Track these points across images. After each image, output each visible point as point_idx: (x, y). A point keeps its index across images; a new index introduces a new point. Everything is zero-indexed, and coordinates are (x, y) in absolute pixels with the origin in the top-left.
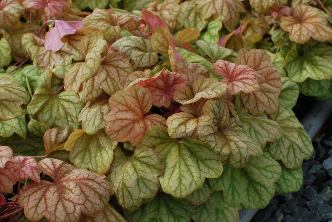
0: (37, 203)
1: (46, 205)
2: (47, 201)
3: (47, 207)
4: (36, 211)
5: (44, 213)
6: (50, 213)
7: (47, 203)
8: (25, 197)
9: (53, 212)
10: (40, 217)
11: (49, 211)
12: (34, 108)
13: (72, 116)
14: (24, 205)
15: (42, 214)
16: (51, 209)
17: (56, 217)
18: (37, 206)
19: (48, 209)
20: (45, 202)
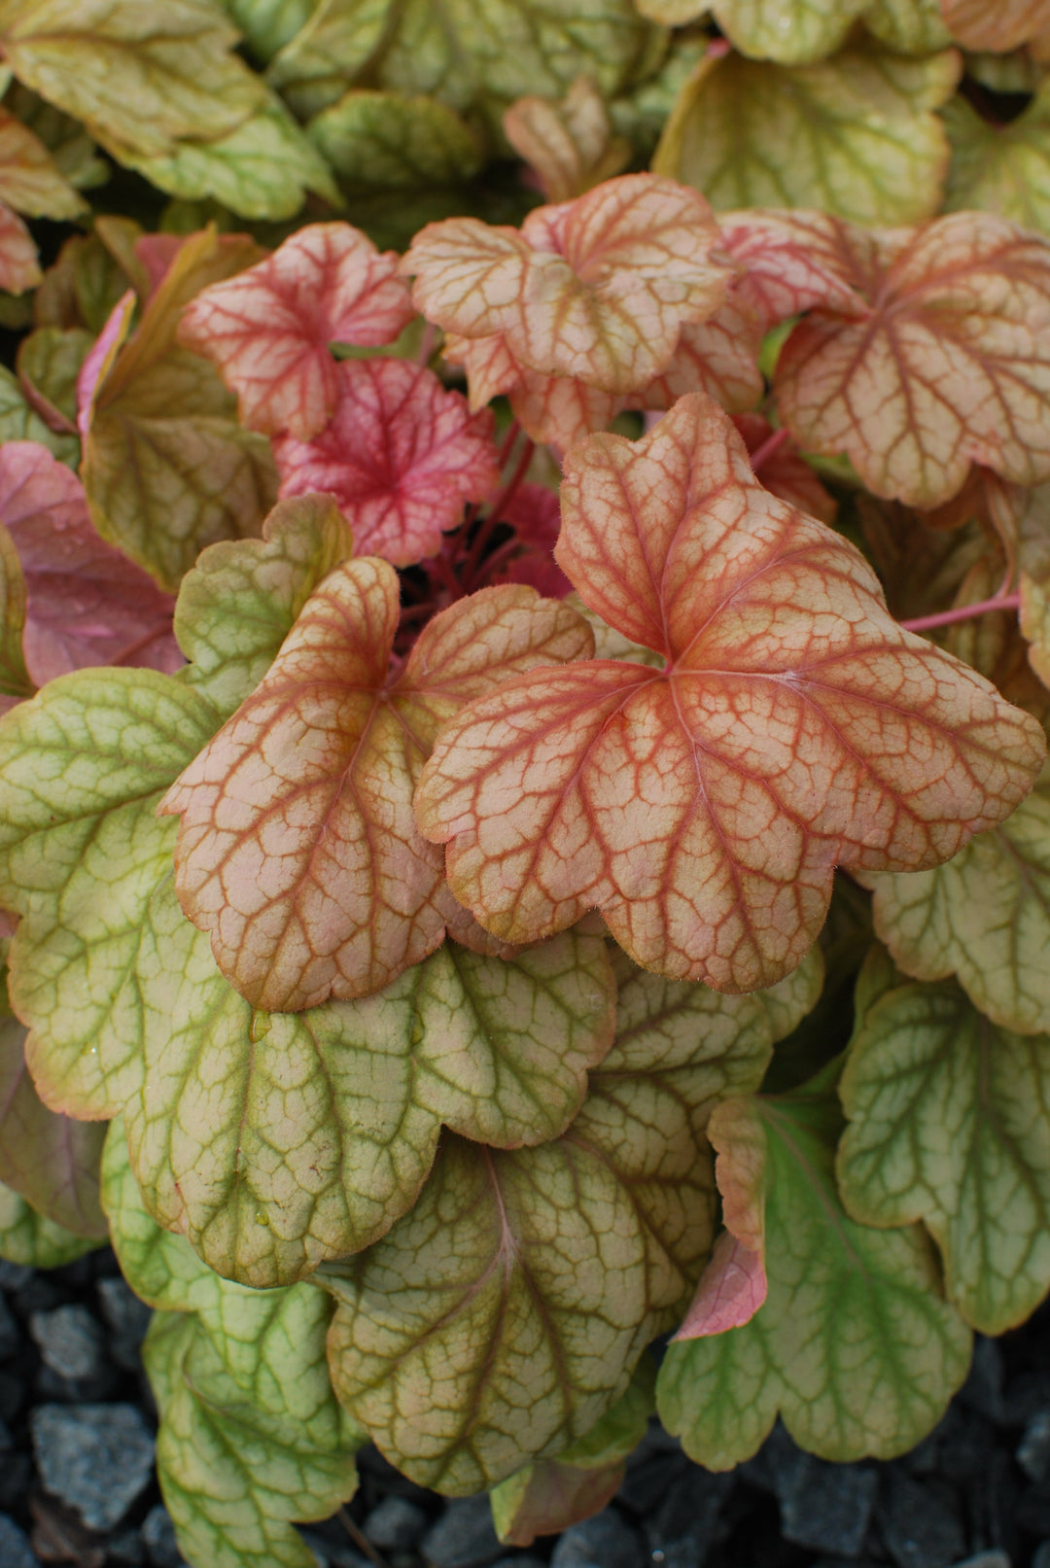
0: (903, 417)
1: (952, 408)
2: (945, 387)
3: (962, 420)
4: (924, 455)
5: (966, 451)
6: (990, 439)
7: (953, 399)
8: (824, 407)
9: (1003, 431)
10: (957, 474)
11: (983, 430)
14: (840, 444)
15: (959, 458)
16: (988, 419)
17: (1027, 448)
18: (912, 426)
19: (973, 424)
20: (938, 396)
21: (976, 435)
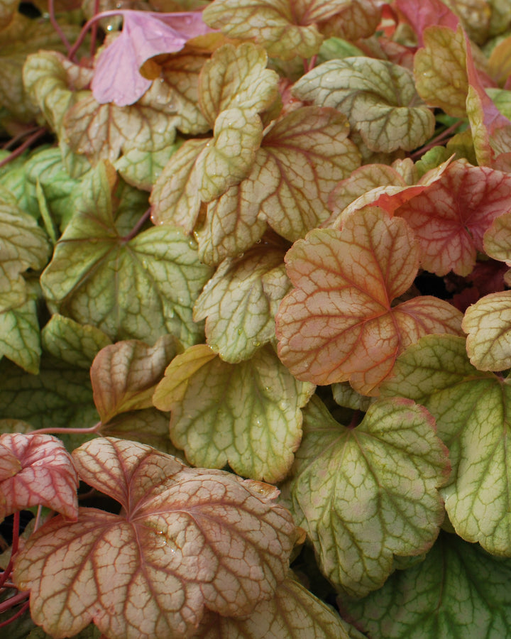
0: (67, 581)
1: (97, 585)
2: (101, 573)
3: (99, 593)
4: (66, 606)
5: (92, 612)
6: (108, 609)
7: (101, 581)
8: (33, 562)
9: (118, 608)
10: (79, 623)
11: (107, 604)
12: (62, 282)
13: (177, 303)
14: (29, 585)
15: (85, 614)
16: (113, 598)
17: (127, 623)
18: (69, 589)
19: (104, 599)
20: (95, 577)
21: (103, 606)
